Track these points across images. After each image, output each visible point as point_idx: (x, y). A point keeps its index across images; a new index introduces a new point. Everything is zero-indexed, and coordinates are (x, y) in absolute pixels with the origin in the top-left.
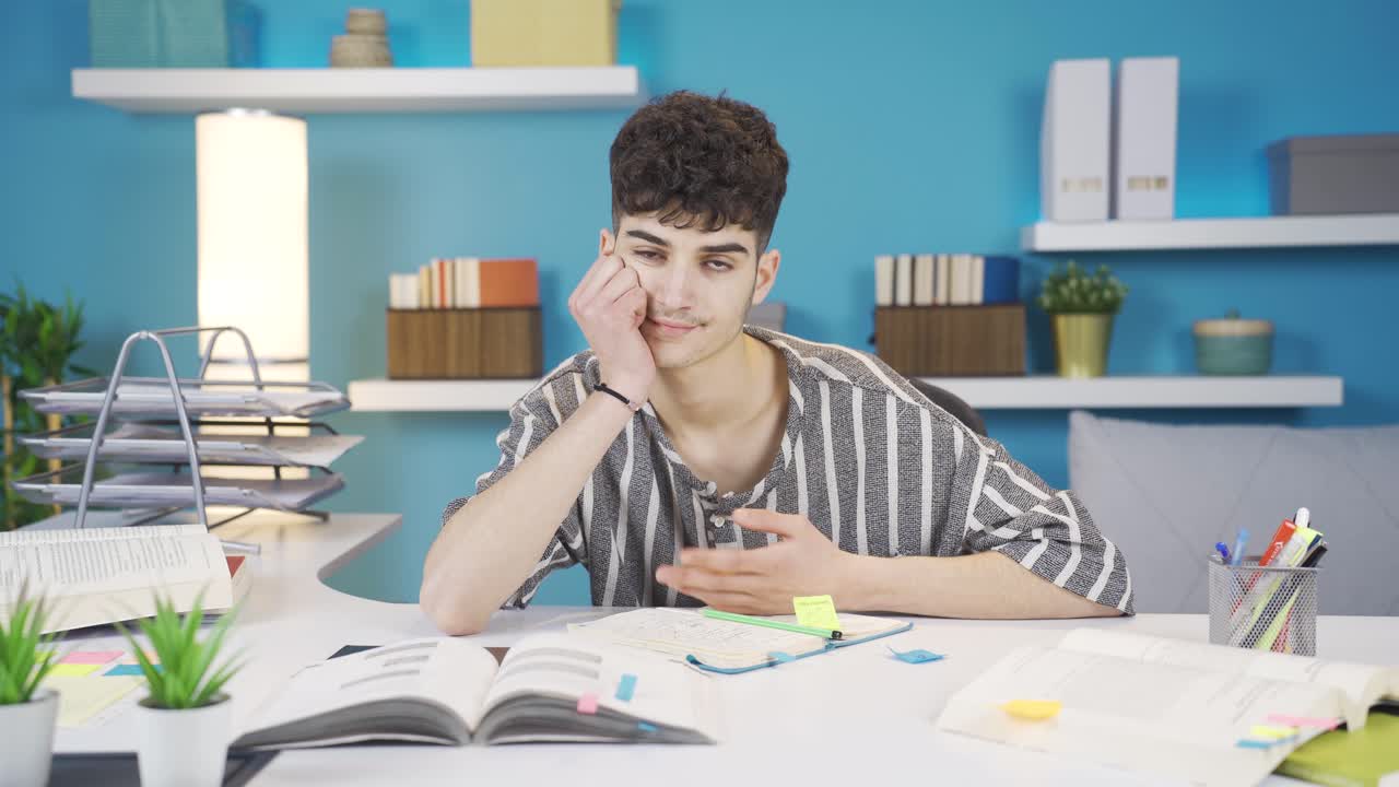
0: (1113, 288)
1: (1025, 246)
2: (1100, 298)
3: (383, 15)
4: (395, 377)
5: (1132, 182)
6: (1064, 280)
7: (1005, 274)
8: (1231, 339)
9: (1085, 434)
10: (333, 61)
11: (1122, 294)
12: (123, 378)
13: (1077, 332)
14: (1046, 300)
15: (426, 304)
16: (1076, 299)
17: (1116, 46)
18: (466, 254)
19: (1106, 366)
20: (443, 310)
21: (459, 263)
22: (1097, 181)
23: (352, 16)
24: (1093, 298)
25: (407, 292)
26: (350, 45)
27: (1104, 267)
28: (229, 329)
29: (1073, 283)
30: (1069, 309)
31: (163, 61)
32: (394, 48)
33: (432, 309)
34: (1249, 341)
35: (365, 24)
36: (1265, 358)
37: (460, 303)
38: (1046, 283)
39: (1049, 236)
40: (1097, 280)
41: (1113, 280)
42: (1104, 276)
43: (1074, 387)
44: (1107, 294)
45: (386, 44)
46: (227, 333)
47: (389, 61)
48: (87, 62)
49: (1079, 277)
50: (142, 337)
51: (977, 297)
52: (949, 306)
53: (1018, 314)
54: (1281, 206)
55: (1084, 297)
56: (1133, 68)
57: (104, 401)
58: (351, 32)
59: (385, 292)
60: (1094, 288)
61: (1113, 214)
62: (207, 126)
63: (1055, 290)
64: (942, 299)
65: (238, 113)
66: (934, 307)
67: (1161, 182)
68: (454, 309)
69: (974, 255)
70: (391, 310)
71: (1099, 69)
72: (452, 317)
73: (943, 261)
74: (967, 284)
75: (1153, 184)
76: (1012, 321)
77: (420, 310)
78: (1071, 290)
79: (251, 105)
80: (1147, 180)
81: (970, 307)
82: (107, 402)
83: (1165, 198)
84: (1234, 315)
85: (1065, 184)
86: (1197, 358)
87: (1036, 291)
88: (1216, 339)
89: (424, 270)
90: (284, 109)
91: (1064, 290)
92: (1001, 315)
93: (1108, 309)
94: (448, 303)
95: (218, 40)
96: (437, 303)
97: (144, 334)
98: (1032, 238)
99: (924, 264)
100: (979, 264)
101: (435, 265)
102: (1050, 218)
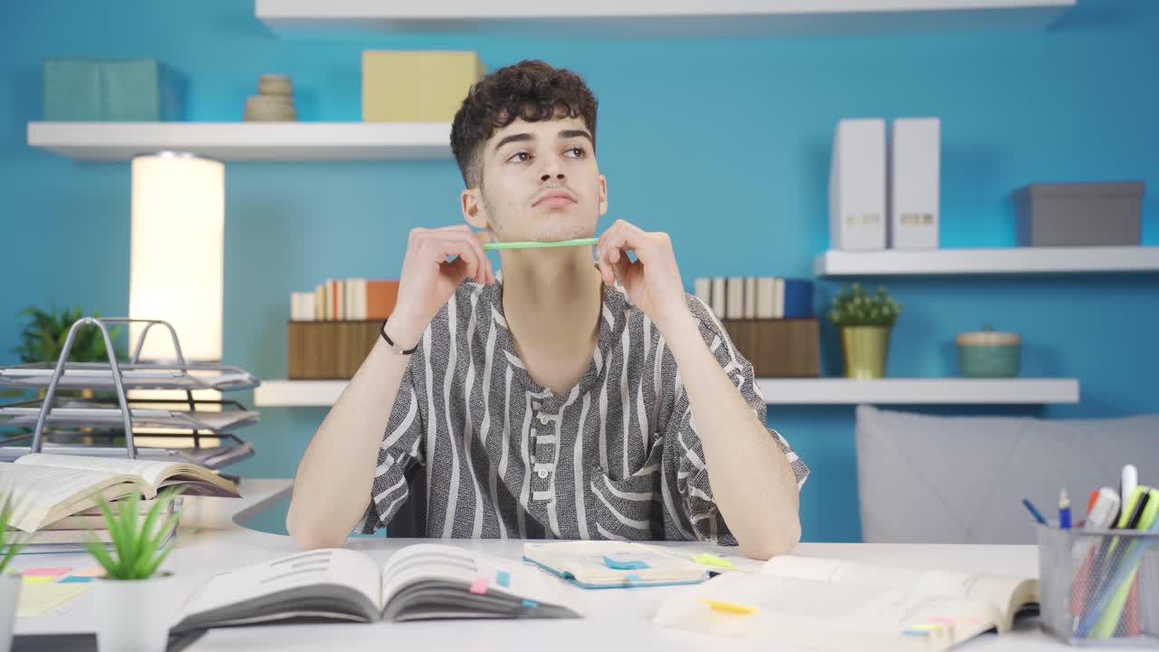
0: (890, 306)
1: (818, 272)
2: (880, 314)
3: (289, 81)
4: (294, 378)
5: (904, 218)
6: (851, 299)
7: (801, 294)
8: (987, 348)
9: (870, 425)
10: (246, 116)
11: (898, 310)
12: (67, 364)
13: (861, 342)
14: (836, 316)
15: (321, 316)
16: (861, 314)
17: (889, 110)
18: (355, 276)
19: (885, 369)
20: (335, 322)
21: (350, 284)
22: (876, 218)
23: (263, 81)
24: (874, 314)
25: (305, 307)
26: (261, 104)
27: (882, 288)
28: (159, 322)
29: (858, 301)
30: (855, 322)
31: (105, 116)
32: (298, 106)
33: (325, 321)
34: (1002, 349)
35: (275, 87)
36: (1015, 363)
37: (350, 316)
38: (835, 301)
39: (838, 262)
40: (876, 299)
41: (890, 299)
42: (882, 295)
43: (859, 387)
44: (886, 311)
45: (291, 104)
46: (157, 325)
47: (294, 117)
48: (40, 116)
49: (862, 295)
50: (87, 322)
51: (779, 313)
52: (756, 320)
53: (813, 326)
54: (1024, 239)
55: (867, 314)
56: (904, 127)
57: (52, 376)
58: (263, 93)
59: (287, 307)
60: (874, 305)
61: (889, 244)
62: (141, 167)
63: (843, 307)
64: (750, 314)
65: (167, 156)
66: (744, 320)
67: (928, 218)
68: (345, 321)
69: (777, 278)
70: (291, 322)
71: (875, 127)
72: (344, 328)
73: (750, 282)
74: (771, 302)
75: (921, 220)
76: (807, 332)
77: (316, 322)
78: (856, 308)
79: (179, 150)
80: (917, 217)
81: (773, 320)
82: (55, 377)
83: (931, 232)
84: (989, 328)
85: (850, 220)
86: (958, 363)
87: (828, 308)
88: (975, 348)
89: (320, 289)
90: (204, 154)
91: (851, 308)
92: (798, 327)
93: (886, 323)
94: (340, 316)
95: (152, 99)
96: (330, 316)
97: (88, 320)
98: (824, 262)
99: (736, 285)
100: (780, 286)
101: (329, 284)
102: (839, 247)
